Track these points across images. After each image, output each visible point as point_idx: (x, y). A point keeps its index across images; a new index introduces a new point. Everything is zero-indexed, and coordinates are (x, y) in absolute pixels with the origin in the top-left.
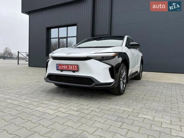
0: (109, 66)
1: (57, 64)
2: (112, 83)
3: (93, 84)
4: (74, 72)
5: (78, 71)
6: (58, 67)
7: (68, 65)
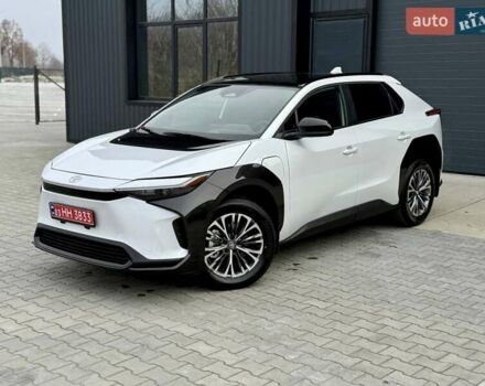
0: (176, 216)
1: (51, 204)
2: (181, 259)
3: (129, 263)
4: (88, 227)
5: (94, 226)
6: (52, 210)
7: (72, 208)
